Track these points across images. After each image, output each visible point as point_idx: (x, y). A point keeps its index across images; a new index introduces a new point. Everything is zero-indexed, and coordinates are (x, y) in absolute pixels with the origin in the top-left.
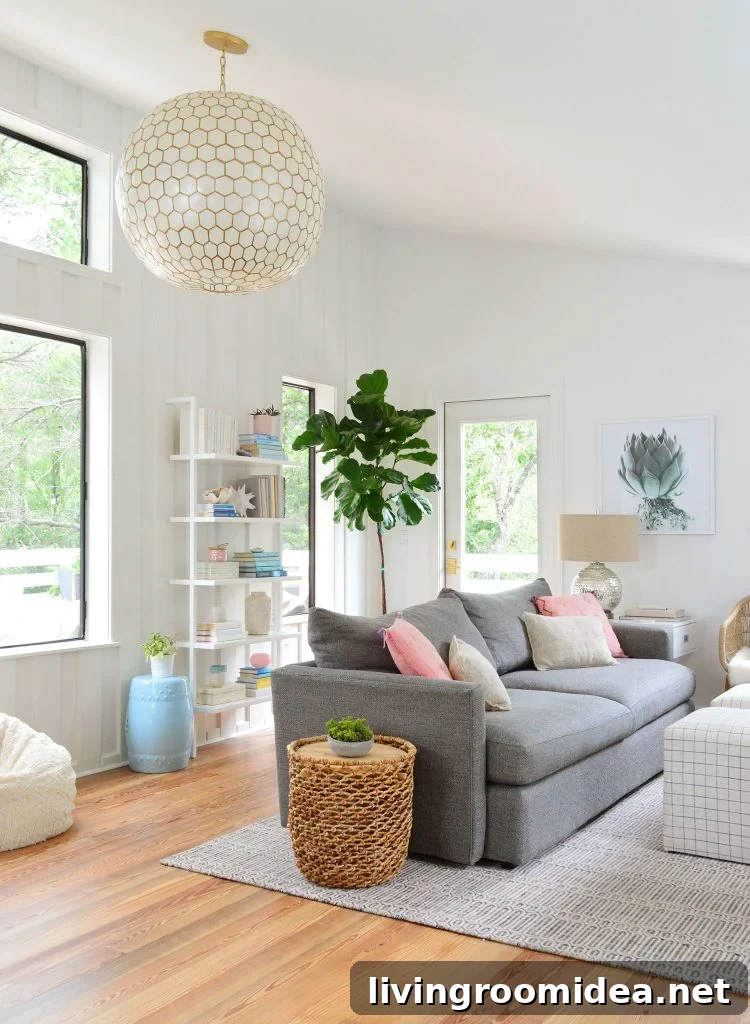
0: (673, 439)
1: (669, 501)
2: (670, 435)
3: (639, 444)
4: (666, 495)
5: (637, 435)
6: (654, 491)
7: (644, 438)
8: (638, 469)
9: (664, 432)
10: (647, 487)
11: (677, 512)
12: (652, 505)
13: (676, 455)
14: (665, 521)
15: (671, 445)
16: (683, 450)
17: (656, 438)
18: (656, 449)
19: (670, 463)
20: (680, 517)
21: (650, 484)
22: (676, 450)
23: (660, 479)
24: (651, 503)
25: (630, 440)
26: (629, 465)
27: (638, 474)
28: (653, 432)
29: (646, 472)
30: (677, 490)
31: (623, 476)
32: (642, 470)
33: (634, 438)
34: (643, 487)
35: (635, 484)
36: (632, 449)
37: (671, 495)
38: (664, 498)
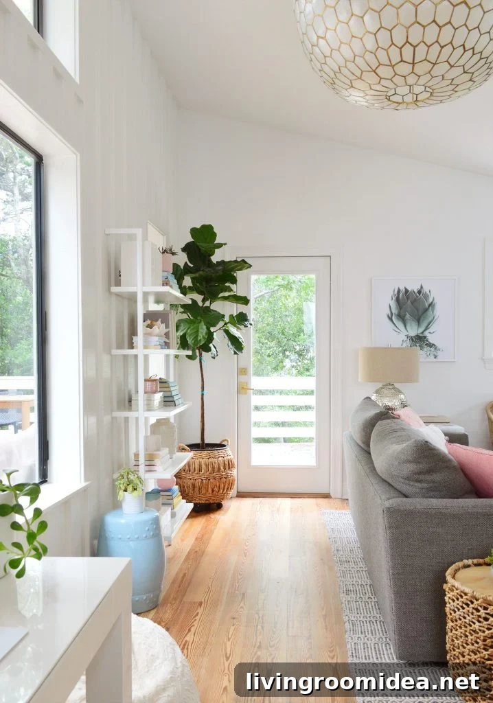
0: (428, 292)
1: (425, 337)
2: (426, 289)
3: (403, 295)
4: (422, 333)
5: (401, 289)
6: (413, 330)
7: (407, 291)
8: (402, 314)
9: (422, 287)
10: (408, 327)
11: (431, 345)
12: (412, 340)
13: (431, 305)
14: (422, 352)
15: (426, 297)
16: (435, 301)
17: (416, 292)
18: (415, 300)
19: (426, 310)
20: (433, 349)
21: (411, 325)
22: (431, 300)
23: (419, 321)
24: (412, 339)
25: (396, 292)
26: (395, 311)
27: (401, 317)
28: (413, 287)
29: (408, 316)
30: (431, 330)
31: (391, 319)
32: (406, 315)
33: (399, 291)
34: (405, 326)
35: (400, 324)
36: (398, 300)
37: (426, 333)
38: (421, 335)
